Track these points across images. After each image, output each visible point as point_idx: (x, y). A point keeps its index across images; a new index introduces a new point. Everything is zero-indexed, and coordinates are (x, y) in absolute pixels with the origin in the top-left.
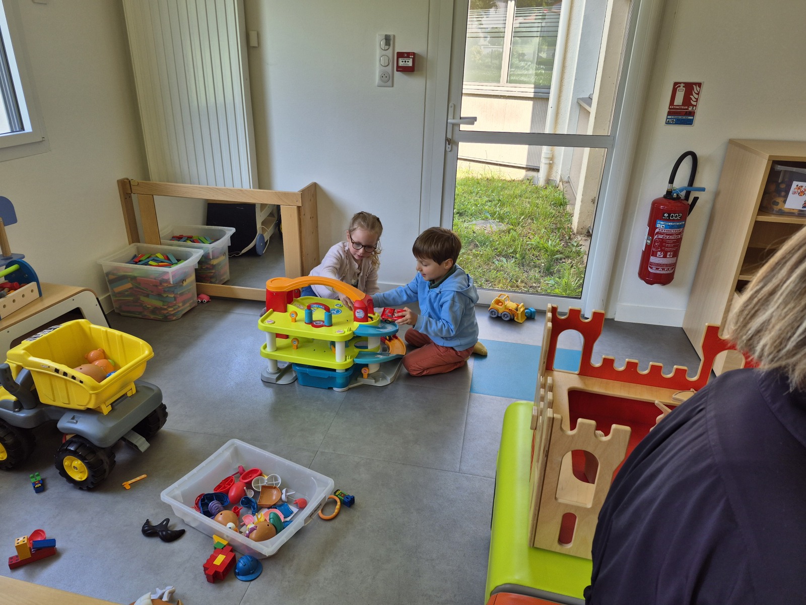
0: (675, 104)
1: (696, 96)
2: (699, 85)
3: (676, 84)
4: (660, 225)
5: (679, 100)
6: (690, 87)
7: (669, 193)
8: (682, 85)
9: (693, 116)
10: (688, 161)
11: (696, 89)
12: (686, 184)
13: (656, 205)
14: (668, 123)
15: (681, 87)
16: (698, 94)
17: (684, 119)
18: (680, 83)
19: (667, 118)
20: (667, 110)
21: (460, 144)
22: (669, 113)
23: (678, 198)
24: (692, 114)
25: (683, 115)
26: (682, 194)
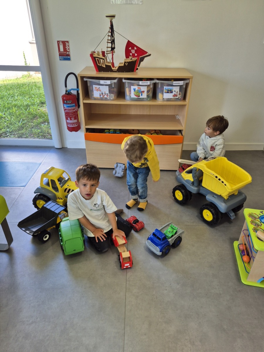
0: (61, 51)
1: (68, 47)
2: (68, 42)
3: (58, 42)
4: (65, 106)
5: (62, 49)
6: (64, 43)
7: (66, 91)
8: (61, 42)
9: (70, 56)
10: (71, 77)
11: (67, 44)
12: (76, 87)
13: (63, 96)
14: (60, 60)
15: (61, 43)
16: (68, 46)
17: (66, 58)
18: (60, 41)
19: (60, 58)
20: (58, 54)
22: (60, 55)
24: (69, 55)
25: (65, 56)
26: (74, 92)
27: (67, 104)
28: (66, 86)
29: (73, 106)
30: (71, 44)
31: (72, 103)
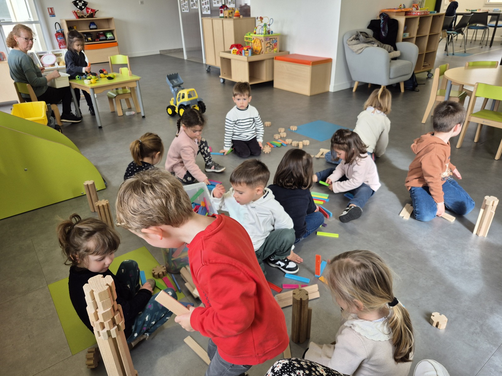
2: (53, 8)
3: (48, 8)
4: (58, 39)
5: (50, 11)
6: (51, 9)
7: (57, 32)
10: (57, 25)
11: (52, 9)
12: (60, 29)
13: (56, 35)
14: (50, 17)
20: (49, 14)
21: (3, 26)
22: (50, 15)
23: (59, 32)
24: (54, 14)
25: (53, 15)
26: (60, 31)
27: (59, 37)
28: (56, 29)
29: (62, 38)
30: (54, 9)
31: (62, 37)
